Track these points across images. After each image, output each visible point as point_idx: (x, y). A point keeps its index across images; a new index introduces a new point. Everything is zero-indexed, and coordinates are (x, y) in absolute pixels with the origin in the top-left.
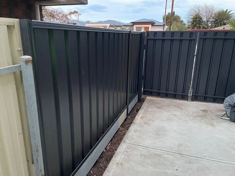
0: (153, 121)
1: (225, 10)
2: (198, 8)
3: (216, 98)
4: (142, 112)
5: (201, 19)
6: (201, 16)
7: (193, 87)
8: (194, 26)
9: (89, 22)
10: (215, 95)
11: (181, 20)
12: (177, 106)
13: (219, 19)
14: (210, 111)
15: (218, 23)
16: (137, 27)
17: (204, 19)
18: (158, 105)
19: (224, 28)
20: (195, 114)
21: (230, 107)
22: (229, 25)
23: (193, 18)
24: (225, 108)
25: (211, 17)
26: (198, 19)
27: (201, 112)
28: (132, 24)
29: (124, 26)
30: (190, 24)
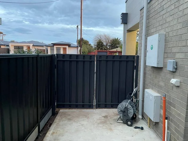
0: (63, 136)
1: (116, 38)
2: (100, 36)
3: (113, 105)
4: (54, 127)
5: (102, 43)
6: (102, 42)
7: (96, 98)
8: (99, 48)
9: (13, 41)
10: (112, 102)
11: (89, 43)
12: (85, 116)
13: (113, 44)
14: (110, 116)
15: (113, 47)
16: (57, 48)
17: (105, 44)
18: (69, 117)
19: (117, 50)
20: (99, 121)
21: (122, 112)
22: (119, 48)
23: (98, 43)
24: (119, 113)
25: (108, 42)
26: (101, 44)
27: (103, 118)
28: (52, 45)
29: (46, 46)
30: (96, 46)
